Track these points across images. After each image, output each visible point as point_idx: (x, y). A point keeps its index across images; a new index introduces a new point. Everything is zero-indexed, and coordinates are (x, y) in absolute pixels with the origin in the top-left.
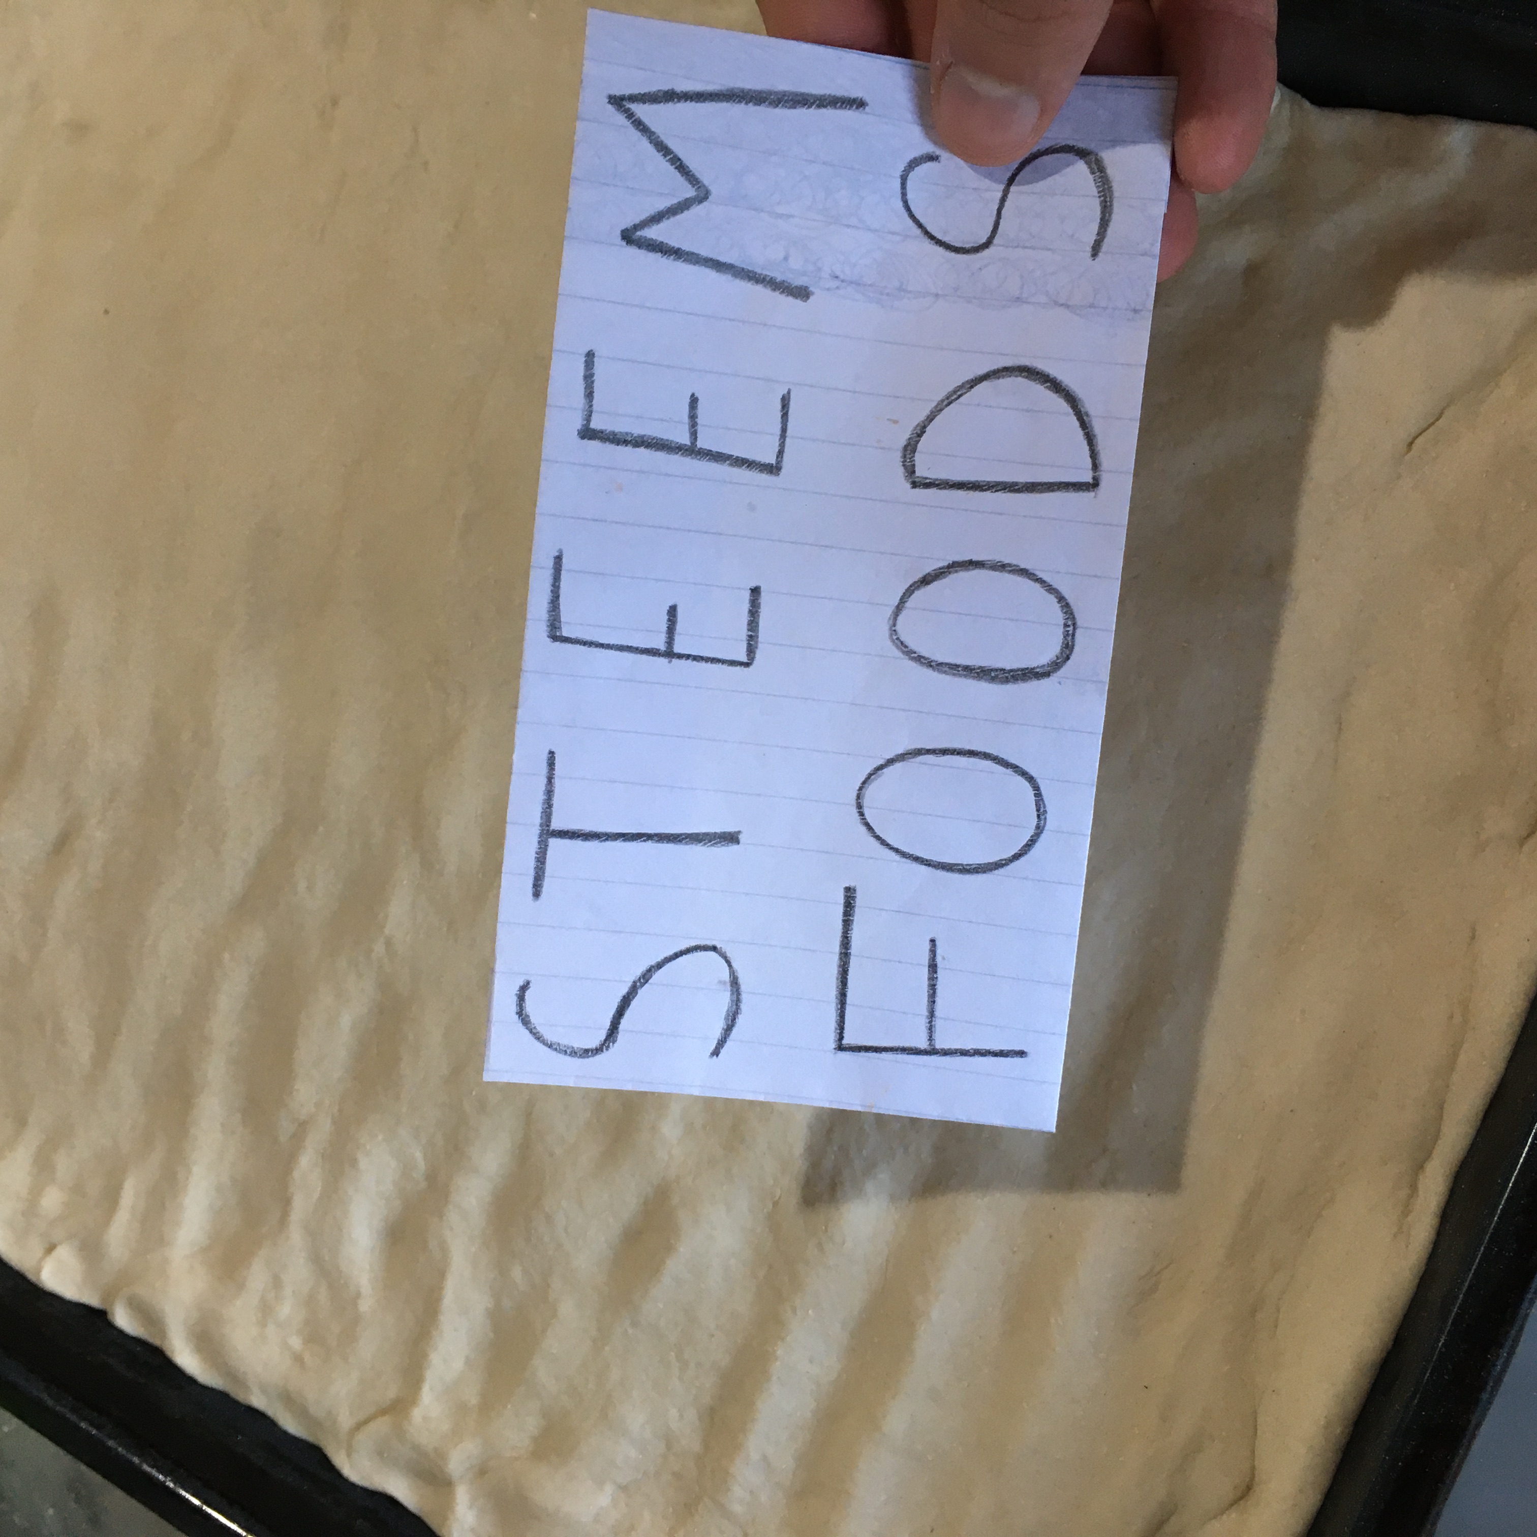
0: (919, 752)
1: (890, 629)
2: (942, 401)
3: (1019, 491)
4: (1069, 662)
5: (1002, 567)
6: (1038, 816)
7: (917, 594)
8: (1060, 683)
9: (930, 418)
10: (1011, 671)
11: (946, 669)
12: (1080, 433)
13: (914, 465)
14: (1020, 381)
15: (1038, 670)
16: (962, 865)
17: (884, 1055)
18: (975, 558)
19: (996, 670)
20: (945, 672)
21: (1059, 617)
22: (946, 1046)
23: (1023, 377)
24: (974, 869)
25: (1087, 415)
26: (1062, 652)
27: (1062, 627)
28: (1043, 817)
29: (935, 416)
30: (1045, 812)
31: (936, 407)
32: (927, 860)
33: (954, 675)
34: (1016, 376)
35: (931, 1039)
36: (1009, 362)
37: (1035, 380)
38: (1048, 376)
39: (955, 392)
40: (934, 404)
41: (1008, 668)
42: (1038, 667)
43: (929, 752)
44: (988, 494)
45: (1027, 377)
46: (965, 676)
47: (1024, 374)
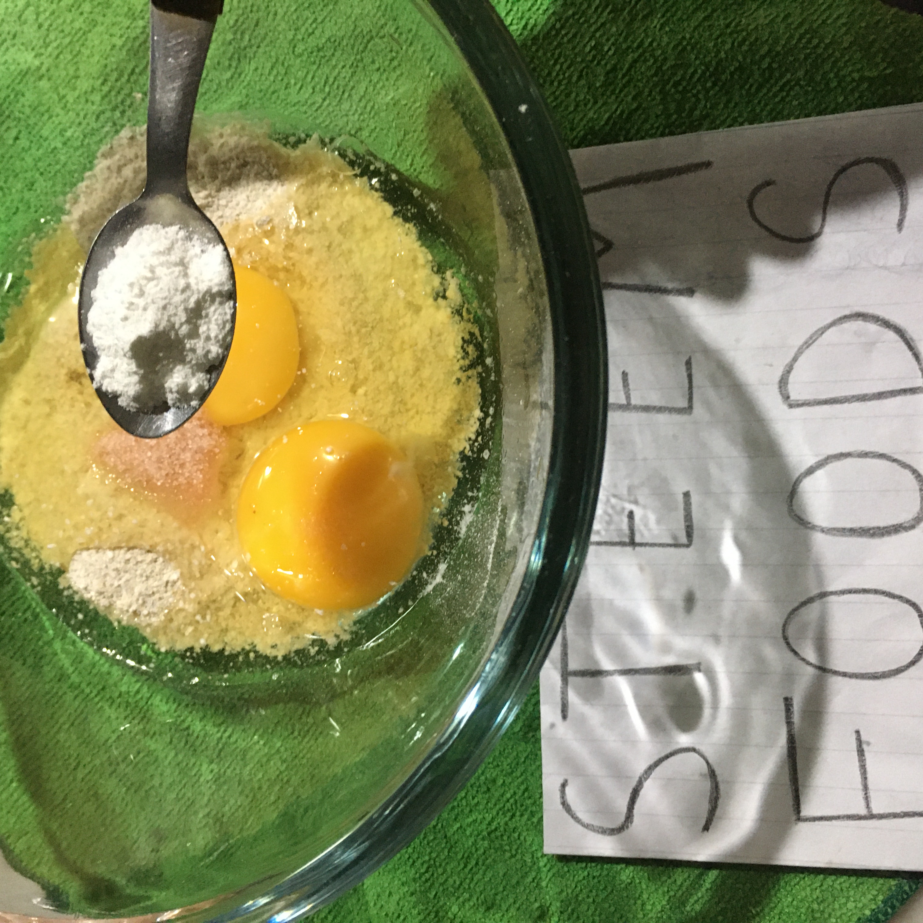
0: (826, 595)
1: (789, 510)
2: (803, 346)
3: (869, 400)
5: (865, 455)
9: (795, 359)
10: (886, 527)
11: (836, 533)
12: (908, 352)
13: (788, 393)
14: (856, 323)
15: (906, 524)
16: (871, 673)
17: (833, 822)
19: (874, 528)
20: (835, 536)
21: (915, 485)
22: (881, 812)
23: (860, 321)
24: (880, 675)
25: (911, 339)
26: (921, 510)
27: (918, 491)
29: (798, 357)
31: (798, 351)
32: (843, 673)
33: (842, 536)
34: (854, 320)
35: (868, 807)
36: (847, 312)
37: (869, 321)
38: (878, 317)
39: (811, 338)
40: (796, 349)
41: (882, 526)
43: (833, 594)
44: (846, 405)
45: (863, 320)
47: (861, 318)
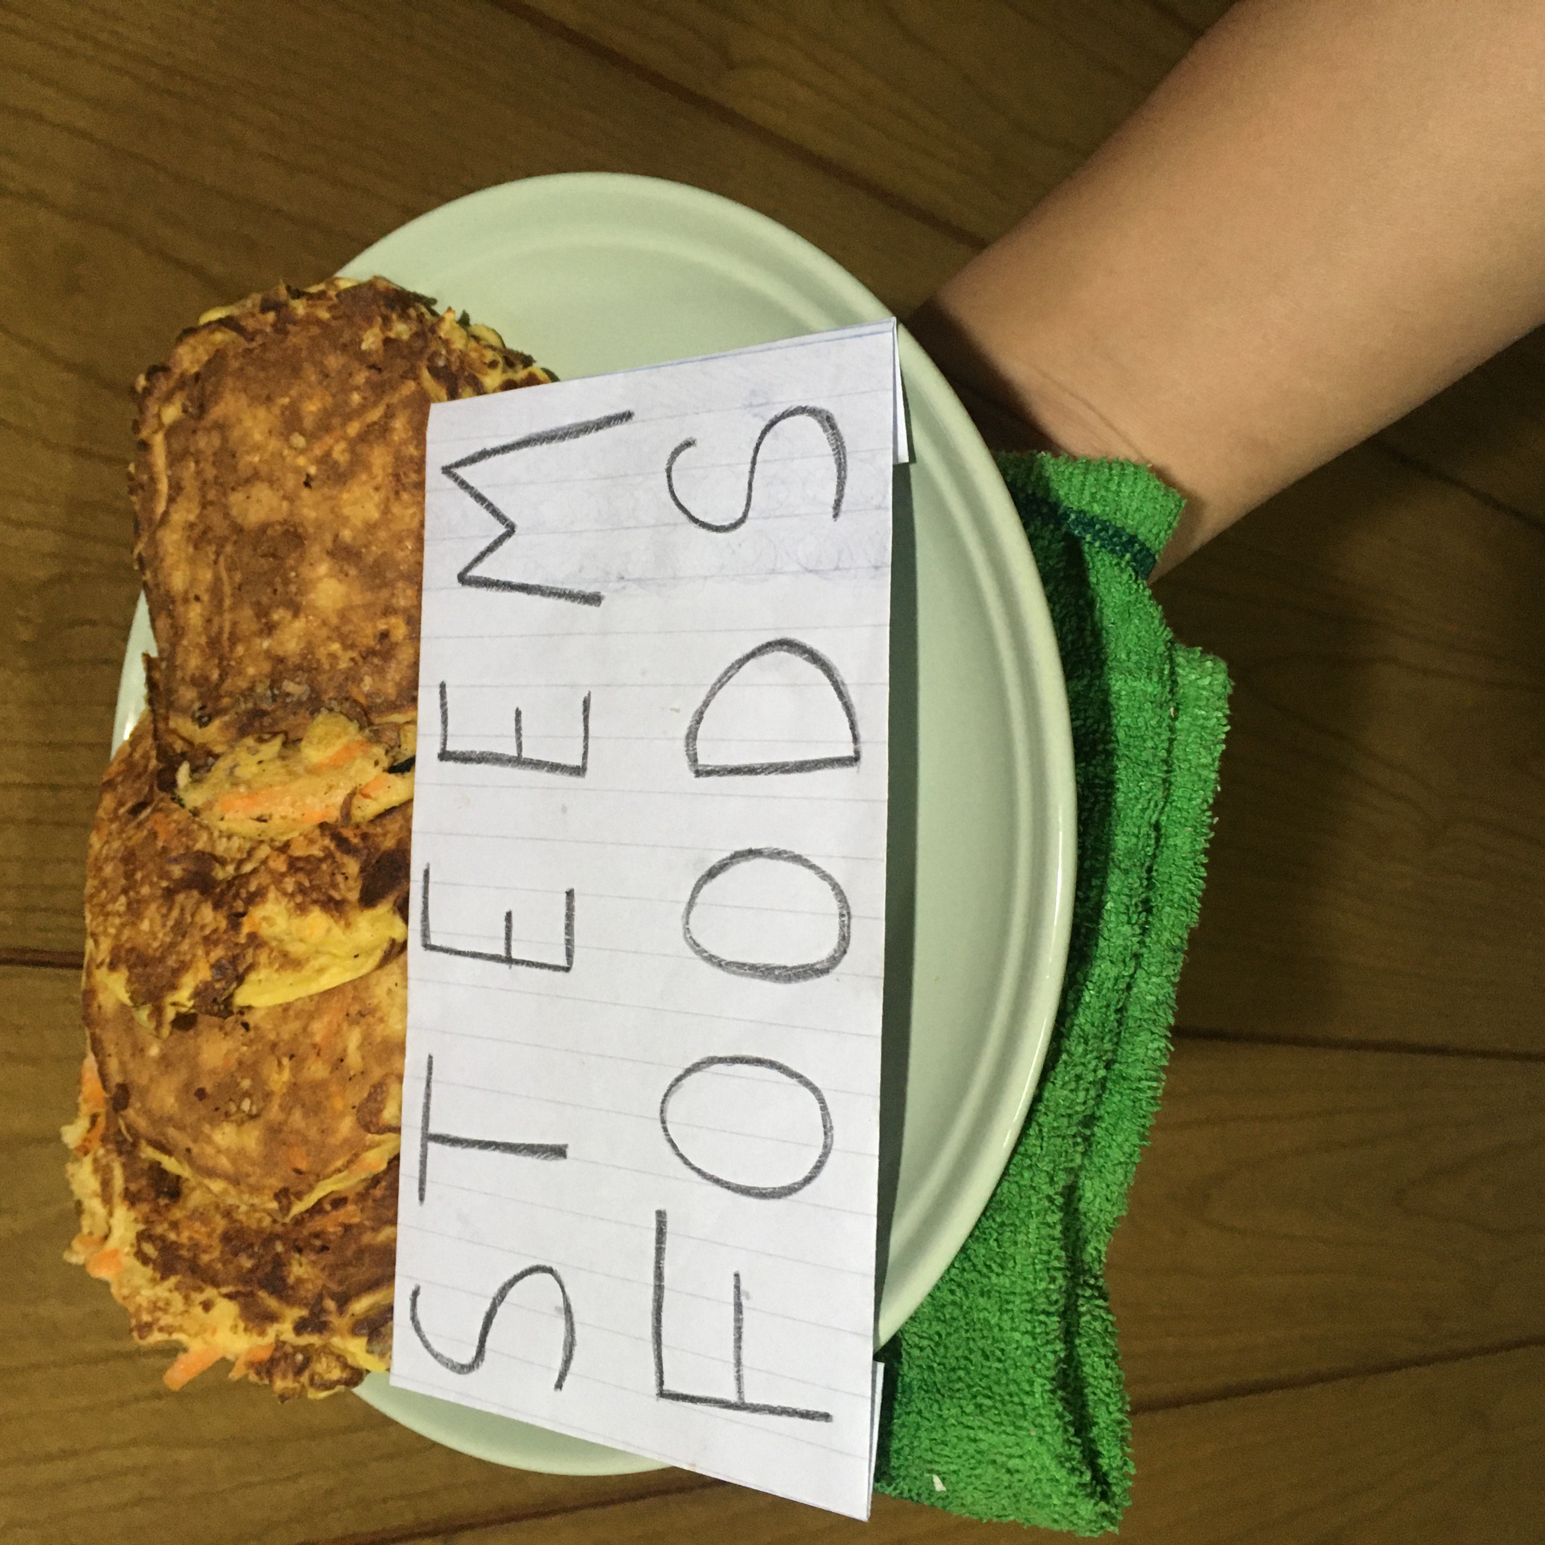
0: (712, 1061)
1: (684, 927)
2: (715, 684)
3: (788, 771)
4: (846, 957)
5: (777, 854)
6: (825, 1133)
7: (706, 888)
8: (838, 980)
9: (706, 704)
10: (794, 968)
11: (735, 968)
12: (839, 704)
13: (696, 754)
14: (782, 655)
15: (818, 966)
16: (758, 1189)
17: (699, 1407)
18: (754, 847)
19: (779, 968)
20: (734, 973)
21: (834, 906)
22: (755, 1402)
23: (784, 651)
24: (770, 1193)
25: (843, 684)
26: (839, 944)
27: (838, 916)
28: (829, 1134)
29: (710, 701)
30: (831, 1127)
31: (710, 692)
32: (727, 1183)
33: (742, 974)
34: (778, 650)
35: (740, 1391)
36: (771, 637)
37: (795, 653)
38: (805, 647)
39: (726, 673)
40: (708, 689)
41: (790, 965)
42: (818, 963)
43: (722, 1060)
44: (761, 777)
45: (788, 651)
46: (753, 976)
47: (785, 647)
